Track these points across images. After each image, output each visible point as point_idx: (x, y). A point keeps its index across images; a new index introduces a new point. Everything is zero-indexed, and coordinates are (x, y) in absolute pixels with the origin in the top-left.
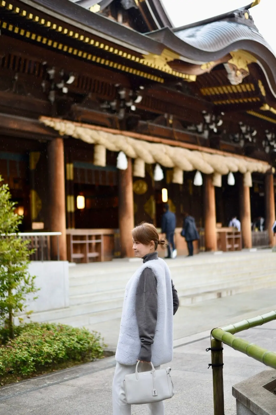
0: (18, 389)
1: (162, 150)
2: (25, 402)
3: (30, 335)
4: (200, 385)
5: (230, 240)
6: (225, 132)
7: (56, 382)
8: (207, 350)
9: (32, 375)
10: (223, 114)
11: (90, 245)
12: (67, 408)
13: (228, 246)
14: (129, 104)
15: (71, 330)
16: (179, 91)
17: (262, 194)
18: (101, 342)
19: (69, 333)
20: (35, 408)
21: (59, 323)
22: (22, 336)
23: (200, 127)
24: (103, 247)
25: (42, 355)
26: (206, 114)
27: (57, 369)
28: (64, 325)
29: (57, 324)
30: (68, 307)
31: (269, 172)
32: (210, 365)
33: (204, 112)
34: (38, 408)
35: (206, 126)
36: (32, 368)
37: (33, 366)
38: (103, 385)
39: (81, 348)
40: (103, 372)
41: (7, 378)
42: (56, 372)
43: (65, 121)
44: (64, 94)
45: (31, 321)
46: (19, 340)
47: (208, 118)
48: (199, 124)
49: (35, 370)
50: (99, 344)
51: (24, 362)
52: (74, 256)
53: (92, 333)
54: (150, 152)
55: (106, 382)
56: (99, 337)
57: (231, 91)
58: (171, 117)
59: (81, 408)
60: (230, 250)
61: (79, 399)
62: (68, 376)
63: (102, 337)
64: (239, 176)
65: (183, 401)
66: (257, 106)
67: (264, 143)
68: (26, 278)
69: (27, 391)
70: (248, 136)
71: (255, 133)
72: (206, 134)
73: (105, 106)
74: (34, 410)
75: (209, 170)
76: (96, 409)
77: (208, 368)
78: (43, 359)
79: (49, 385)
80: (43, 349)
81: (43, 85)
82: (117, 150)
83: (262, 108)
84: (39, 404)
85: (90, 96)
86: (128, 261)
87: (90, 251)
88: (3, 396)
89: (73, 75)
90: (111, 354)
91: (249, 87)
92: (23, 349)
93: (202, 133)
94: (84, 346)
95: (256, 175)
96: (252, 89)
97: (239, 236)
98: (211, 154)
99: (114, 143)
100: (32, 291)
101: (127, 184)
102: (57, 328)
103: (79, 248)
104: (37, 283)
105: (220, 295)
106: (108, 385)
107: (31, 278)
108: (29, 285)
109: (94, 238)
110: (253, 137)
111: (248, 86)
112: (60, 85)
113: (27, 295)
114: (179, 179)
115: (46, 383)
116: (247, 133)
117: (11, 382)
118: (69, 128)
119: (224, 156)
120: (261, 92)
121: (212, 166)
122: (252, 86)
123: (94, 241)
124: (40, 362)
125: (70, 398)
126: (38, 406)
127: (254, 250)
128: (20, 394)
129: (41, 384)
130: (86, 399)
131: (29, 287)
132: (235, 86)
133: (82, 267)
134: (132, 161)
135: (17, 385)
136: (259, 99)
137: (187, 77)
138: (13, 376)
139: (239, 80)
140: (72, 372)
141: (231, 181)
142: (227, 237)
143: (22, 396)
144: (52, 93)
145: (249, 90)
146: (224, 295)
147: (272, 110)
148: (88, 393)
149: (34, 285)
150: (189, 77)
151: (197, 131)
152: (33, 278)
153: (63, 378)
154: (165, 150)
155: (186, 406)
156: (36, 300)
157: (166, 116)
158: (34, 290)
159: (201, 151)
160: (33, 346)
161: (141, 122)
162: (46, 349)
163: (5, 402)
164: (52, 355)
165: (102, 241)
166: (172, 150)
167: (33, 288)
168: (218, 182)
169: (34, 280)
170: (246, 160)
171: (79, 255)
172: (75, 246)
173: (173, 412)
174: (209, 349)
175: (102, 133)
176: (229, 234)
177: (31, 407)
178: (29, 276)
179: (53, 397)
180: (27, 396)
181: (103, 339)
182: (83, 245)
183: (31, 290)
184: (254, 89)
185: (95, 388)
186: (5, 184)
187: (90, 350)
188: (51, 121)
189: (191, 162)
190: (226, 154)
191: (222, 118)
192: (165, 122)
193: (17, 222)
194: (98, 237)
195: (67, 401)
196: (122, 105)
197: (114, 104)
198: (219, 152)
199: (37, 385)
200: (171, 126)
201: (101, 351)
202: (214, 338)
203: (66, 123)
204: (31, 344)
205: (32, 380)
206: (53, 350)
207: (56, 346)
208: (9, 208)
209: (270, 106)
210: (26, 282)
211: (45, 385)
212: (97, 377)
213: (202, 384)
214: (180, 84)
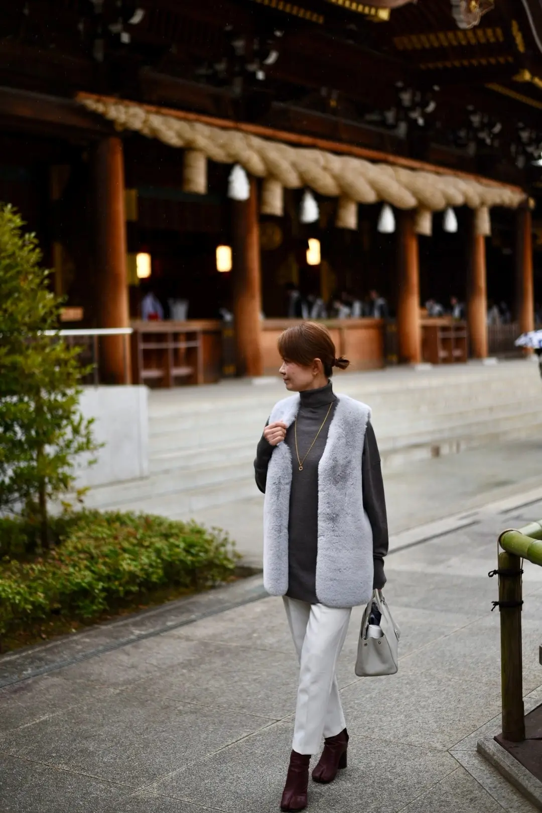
0: (79, 647)
1: (316, 161)
2: (100, 674)
3: (89, 537)
4: (442, 637)
5: (445, 341)
6: (438, 125)
7: (152, 630)
8: (491, 574)
9: (101, 618)
10: (436, 88)
11: (176, 351)
12: (187, 685)
13: (442, 354)
14: (252, 67)
15: (166, 525)
16: (351, 42)
17: (507, 251)
18: (229, 548)
19: (164, 531)
20: (122, 685)
21: (141, 512)
22: (74, 539)
23: (390, 116)
24: (201, 356)
25: (118, 576)
26: (403, 89)
27: (147, 604)
28: (152, 516)
29: (137, 513)
30: (147, 478)
31: (523, 205)
32: (496, 604)
33: (400, 84)
34: (130, 687)
35: (403, 112)
36: (100, 603)
37: (104, 599)
38: (249, 637)
39: (193, 562)
40: (241, 609)
41: (52, 624)
42: (146, 611)
43: (127, 102)
44: (124, 45)
45: (84, 509)
46: (71, 549)
47: (406, 97)
48: (389, 109)
49: (108, 608)
50: (226, 552)
51: (85, 593)
52: (145, 374)
53: (210, 531)
54: (294, 165)
55: (254, 631)
56: (226, 539)
57: (455, 43)
58: (335, 94)
59: (216, 686)
60: (447, 361)
61: (207, 667)
62: (173, 618)
63: (231, 540)
64: (466, 213)
65: (417, 668)
66: (507, 74)
67: (513, 148)
68: (76, 423)
69: (99, 651)
70: (483, 135)
71: (497, 128)
72: (402, 129)
73: (203, 71)
74: (122, 691)
75: (410, 201)
76: (247, 687)
77: (492, 610)
78: (120, 585)
79: (140, 637)
80: (121, 565)
81: (81, 26)
82: (230, 161)
83: (518, 78)
84: (130, 679)
85: (174, 50)
86: (250, 384)
87: (177, 364)
88: (53, 661)
89: (142, 7)
90: (249, 572)
91: (492, 35)
92: (82, 566)
93: (394, 126)
94: (199, 558)
95: (498, 213)
96: (497, 39)
97: (464, 334)
98: (412, 169)
99: (222, 146)
100: (88, 448)
101: (248, 231)
102: (137, 521)
103: (154, 358)
104: (99, 434)
105: (436, 452)
106: (259, 638)
107: (84, 423)
108: (82, 436)
109: (182, 337)
110: (494, 137)
111: (489, 32)
112: (116, 28)
113: (77, 457)
114: (350, 219)
115: (132, 633)
116: (484, 126)
117: (63, 633)
118: (135, 115)
119: (438, 173)
120: (516, 45)
121: (415, 194)
122: (499, 31)
123: (183, 345)
124: (117, 591)
125: (188, 665)
126: (127, 682)
127: (491, 362)
128: (86, 657)
129: (123, 637)
130: (223, 665)
131: (81, 440)
132: (464, 31)
133: (162, 394)
134: (258, 183)
135: (75, 638)
136: (510, 59)
137: (373, 11)
138: (63, 620)
139: (475, 20)
140: (180, 611)
141: (451, 224)
142: (440, 335)
143: (91, 661)
144: (99, 43)
145: (492, 40)
146: (445, 450)
147: (537, 80)
148: (222, 654)
149: (92, 437)
150: (376, 12)
151: (383, 123)
152: (91, 422)
153: (164, 623)
154: (322, 162)
155: (425, 680)
156: (94, 466)
157: (324, 92)
158: (91, 446)
159: (392, 164)
160: (101, 561)
161: (277, 105)
162: (127, 564)
163: (59, 674)
164: (138, 577)
165: (199, 344)
166: (336, 163)
167: (88, 442)
168: (425, 226)
169: (93, 427)
170: (479, 182)
171: (153, 373)
172: (147, 352)
173: (402, 693)
174: (495, 572)
175: (199, 127)
176: (444, 329)
177: (115, 685)
178: (81, 419)
179: (155, 662)
180: (101, 661)
181: (234, 544)
182: (161, 353)
183: (87, 446)
184: (501, 39)
185: (234, 644)
186: (30, 232)
187: (211, 565)
188: (98, 101)
189: (373, 185)
190: (441, 170)
191: (435, 97)
192: (323, 105)
193: (54, 310)
194: (190, 336)
195: (185, 671)
196: (237, 69)
197: (221, 67)
198: (428, 167)
199: (116, 638)
200: (334, 112)
201: (231, 566)
202: (504, 551)
203: (127, 106)
204: (95, 555)
205: (103, 627)
206: (140, 567)
207: (145, 560)
208: (37, 281)
209: (533, 74)
210: (76, 431)
211: (132, 637)
212: (232, 620)
213: (446, 634)
214: (353, 26)
